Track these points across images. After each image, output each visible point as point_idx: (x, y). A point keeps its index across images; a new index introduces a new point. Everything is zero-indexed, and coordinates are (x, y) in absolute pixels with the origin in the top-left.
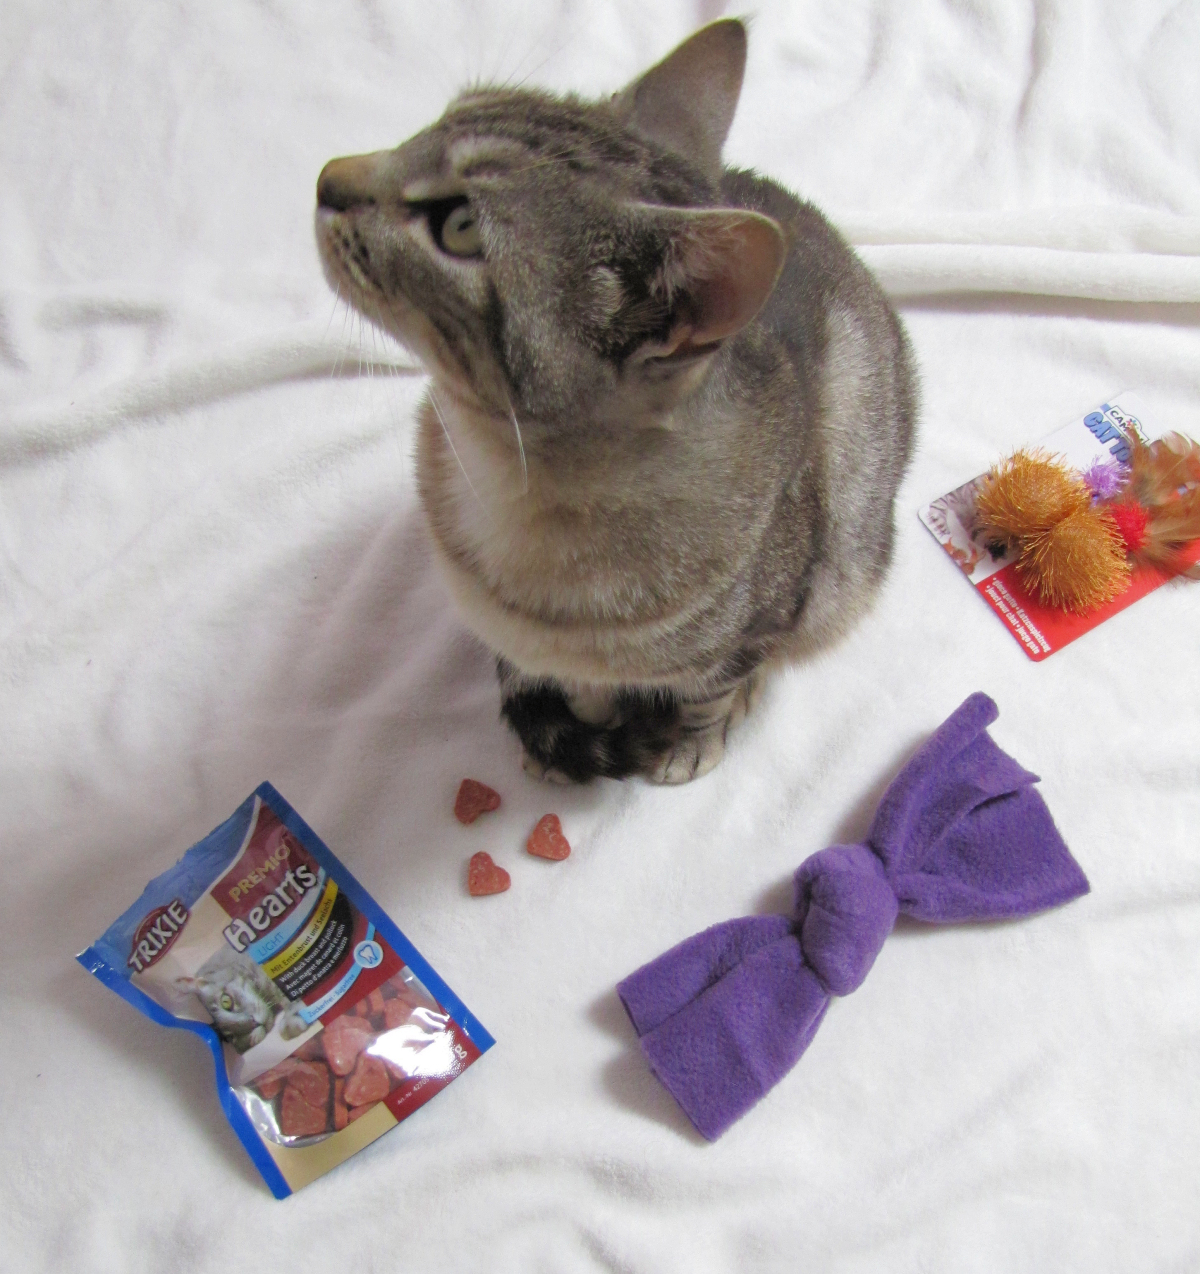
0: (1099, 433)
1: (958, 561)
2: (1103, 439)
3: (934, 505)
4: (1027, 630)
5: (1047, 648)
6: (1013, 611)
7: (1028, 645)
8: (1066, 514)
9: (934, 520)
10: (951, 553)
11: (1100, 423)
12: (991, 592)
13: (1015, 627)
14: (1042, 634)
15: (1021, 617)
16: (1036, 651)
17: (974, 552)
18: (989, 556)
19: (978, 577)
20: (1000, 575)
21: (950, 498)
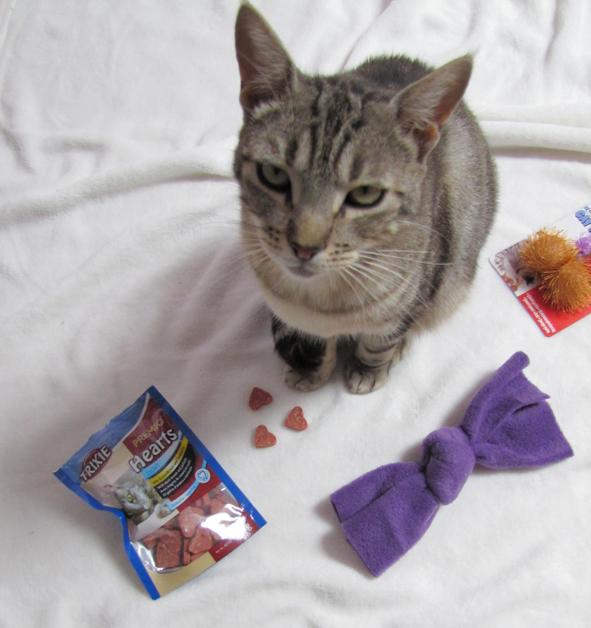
0: (583, 221)
1: (509, 285)
2: (585, 224)
3: (499, 255)
4: (544, 321)
5: (554, 330)
6: (537, 311)
7: (544, 328)
8: (566, 262)
9: (497, 263)
10: (506, 280)
11: (584, 216)
12: (526, 300)
13: (538, 319)
14: (551, 323)
15: (541, 314)
16: (548, 331)
17: (518, 280)
18: (525, 282)
19: (519, 293)
20: (530, 292)
21: (506, 252)
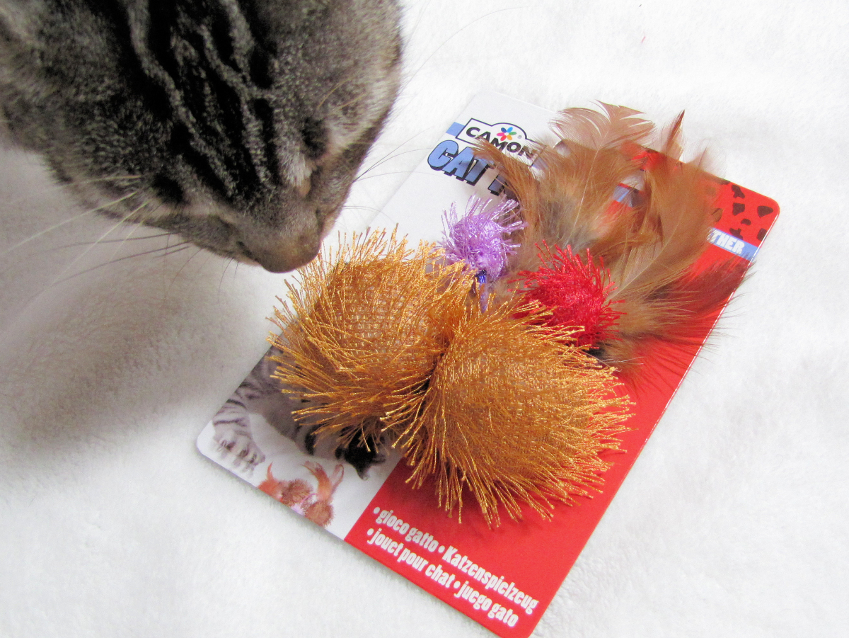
0: (460, 173)
1: (298, 508)
2: (472, 176)
3: (221, 418)
4: (477, 586)
5: (529, 604)
6: (435, 558)
7: (491, 615)
8: (445, 340)
9: (229, 447)
10: (280, 495)
11: (457, 154)
12: (379, 540)
13: (453, 590)
14: (508, 581)
15: (455, 563)
16: (512, 620)
17: (320, 474)
18: (350, 469)
19: (342, 523)
20: (384, 499)
21: (243, 392)
